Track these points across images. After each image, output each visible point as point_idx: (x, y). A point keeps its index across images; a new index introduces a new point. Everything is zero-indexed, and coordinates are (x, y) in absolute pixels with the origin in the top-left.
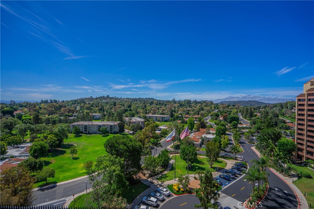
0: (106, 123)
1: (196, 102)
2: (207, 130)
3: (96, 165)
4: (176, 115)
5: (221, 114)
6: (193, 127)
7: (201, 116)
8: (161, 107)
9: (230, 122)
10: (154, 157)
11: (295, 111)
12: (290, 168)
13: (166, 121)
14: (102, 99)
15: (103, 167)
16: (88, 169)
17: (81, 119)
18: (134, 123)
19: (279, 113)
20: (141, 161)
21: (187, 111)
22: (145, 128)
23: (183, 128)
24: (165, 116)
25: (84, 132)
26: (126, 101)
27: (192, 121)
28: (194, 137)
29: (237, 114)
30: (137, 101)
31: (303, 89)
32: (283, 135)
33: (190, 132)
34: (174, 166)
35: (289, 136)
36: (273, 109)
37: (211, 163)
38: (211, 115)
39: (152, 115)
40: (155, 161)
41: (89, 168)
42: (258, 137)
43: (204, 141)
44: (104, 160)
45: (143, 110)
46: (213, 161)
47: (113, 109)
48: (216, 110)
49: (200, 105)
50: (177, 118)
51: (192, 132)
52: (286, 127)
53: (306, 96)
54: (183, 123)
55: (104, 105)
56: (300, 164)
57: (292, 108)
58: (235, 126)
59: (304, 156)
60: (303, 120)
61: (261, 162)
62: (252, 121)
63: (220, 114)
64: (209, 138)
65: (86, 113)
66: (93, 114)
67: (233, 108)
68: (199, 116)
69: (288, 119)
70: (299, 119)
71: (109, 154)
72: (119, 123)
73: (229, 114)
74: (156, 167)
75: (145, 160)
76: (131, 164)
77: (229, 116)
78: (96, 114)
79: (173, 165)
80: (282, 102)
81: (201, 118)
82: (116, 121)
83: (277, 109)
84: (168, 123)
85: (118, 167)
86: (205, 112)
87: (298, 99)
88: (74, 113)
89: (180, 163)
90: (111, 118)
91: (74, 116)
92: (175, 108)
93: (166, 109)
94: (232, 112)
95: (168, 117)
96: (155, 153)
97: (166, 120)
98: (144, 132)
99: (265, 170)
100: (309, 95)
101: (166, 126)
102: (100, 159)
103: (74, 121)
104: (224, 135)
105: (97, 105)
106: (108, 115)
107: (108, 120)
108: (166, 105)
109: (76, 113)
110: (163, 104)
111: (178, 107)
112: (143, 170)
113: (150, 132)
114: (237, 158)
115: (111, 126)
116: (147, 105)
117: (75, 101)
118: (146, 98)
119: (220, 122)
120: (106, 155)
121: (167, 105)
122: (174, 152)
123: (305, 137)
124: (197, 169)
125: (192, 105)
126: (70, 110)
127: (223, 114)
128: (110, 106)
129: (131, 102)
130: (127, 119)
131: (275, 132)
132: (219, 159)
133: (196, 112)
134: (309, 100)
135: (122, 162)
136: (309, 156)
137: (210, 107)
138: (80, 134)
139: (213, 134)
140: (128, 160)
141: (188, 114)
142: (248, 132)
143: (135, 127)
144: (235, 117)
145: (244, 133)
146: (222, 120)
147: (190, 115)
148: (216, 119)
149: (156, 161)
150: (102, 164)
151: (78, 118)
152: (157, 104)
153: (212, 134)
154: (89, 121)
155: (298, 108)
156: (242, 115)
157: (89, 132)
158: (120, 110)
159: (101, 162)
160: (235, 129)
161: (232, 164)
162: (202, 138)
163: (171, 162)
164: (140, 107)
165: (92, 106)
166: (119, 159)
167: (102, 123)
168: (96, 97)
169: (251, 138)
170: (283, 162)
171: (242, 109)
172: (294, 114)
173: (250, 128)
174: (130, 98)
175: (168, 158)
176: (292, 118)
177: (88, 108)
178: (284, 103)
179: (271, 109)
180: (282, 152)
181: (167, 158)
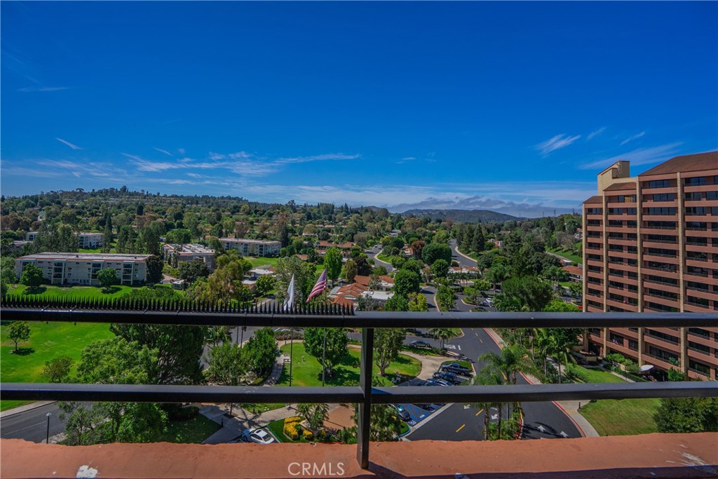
0: (113, 256)
1: (347, 211)
2: (373, 279)
3: (81, 368)
4: (295, 240)
5: (407, 240)
6: (339, 271)
7: (358, 244)
8: (257, 221)
9: (431, 261)
10: (236, 346)
11: (581, 237)
12: (573, 374)
13: (269, 256)
14: (107, 197)
15: (101, 373)
16: (58, 380)
17: (47, 246)
18: (190, 257)
19: (546, 241)
20: (201, 357)
21: (323, 230)
22: (216, 270)
23: (312, 274)
24: (269, 242)
25: (52, 279)
26: (171, 204)
27: (335, 255)
28: (340, 296)
29: (446, 242)
30: (197, 203)
31: (596, 187)
32: (556, 295)
33: (331, 285)
34: (289, 371)
35: (568, 296)
36: (531, 232)
37: (383, 363)
38: (383, 242)
39: (236, 240)
40: (238, 356)
41: (58, 376)
42: (498, 297)
43: (366, 307)
44: (104, 353)
45: (213, 225)
46: (389, 357)
47: (136, 222)
48: (396, 230)
49: (358, 218)
50: (299, 249)
51: (336, 283)
52: (561, 275)
53: (604, 202)
54: (312, 262)
55: (111, 211)
56: (594, 365)
57: (575, 231)
58: (442, 272)
59: (603, 345)
60: (598, 258)
61: (504, 360)
62: (482, 260)
63: (405, 242)
64: (377, 300)
65: (64, 231)
66: (82, 234)
67: (436, 227)
68: (352, 245)
69: (567, 257)
70: (590, 257)
71: (120, 336)
72: (150, 258)
73: (429, 242)
74: (241, 372)
75: (213, 354)
76: (176, 365)
77: (427, 246)
78: (90, 234)
79: (284, 369)
80: (552, 215)
81: (358, 250)
82: (141, 252)
83: (540, 231)
84: (274, 262)
85: (141, 373)
86: (370, 236)
87: (586, 209)
88: (28, 230)
89: (304, 363)
90: (128, 245)
91: (28, 238)
92: (293, 223)
93: (272, 224)
94: (435, 237)
95: (277, 245)
96: (240, 338)
97: (270, 252)
98: (214, 280)
99: (515, 379)
100: (610, 199)
101: (269, 269)
102: (93, 349)
103: (28, 250)
104: (415, 293)
105: (94, 211)
106: (120, 238)
107: (120, 250)
108: (273, 214)
109: (35, 230)
110: (264, 212)
111: (301, 220)
112: (207, 381)
113: (228, 282)
114: (446, 350)
115: (127, 266)
116: (223, 215)
117: (35, 199)
118: (223, 198)
119: (406, 260)
120: (111, 340)
121: (274, 216)
122: (289, 335)
123: (605, 298)
124: (347, 379)
125: (337, 216)
126: (18, 221)
127: (412, 242)
128: (127, 215)
129: (184, 206)
130: (170, 248)
131: (536, 285)
132: (402, 353)
133: (347, 235)
134: (611, 211)
135: (154, 359)
136: (615, 345)
137: (383, 222)
138: (42, 286)
139: (388, 289)
140: (169, 355)
141: (326, 240)
142: (473, 287)
143: (190, 268)
144: (441, 249)
145: (463, 288)
146: (410, 256)
147: (331, 242)
148: (396, 253)
149: (242, 357)
150: (97, 364)
151: (40, 242)
152: (249, 213)
153: (384, 289)
154: (69, 251)
155: (586, 228)
156: (459, 244)
157: (65, 281)
158: (154, 224)
159: (96, 360)
160: (442, 279)
161: (433, 365)
162: (360, 299)
163: (281, 360)
164: (205, 218)
165: (79, 213)
166: (146, 351)
167: (104, 258)
168: (91, 191)
169: (481, 300)
170: (556, 360)
171: (458, 230)
172: (578, 245)
173: (479, 277)
174: (182, 196)
175: (274, 350)
176: (575, 254)
177: (68, 219)
178: (556, 218)
179: (527, 230)
180: (554, 334)
181: (270, 350)
